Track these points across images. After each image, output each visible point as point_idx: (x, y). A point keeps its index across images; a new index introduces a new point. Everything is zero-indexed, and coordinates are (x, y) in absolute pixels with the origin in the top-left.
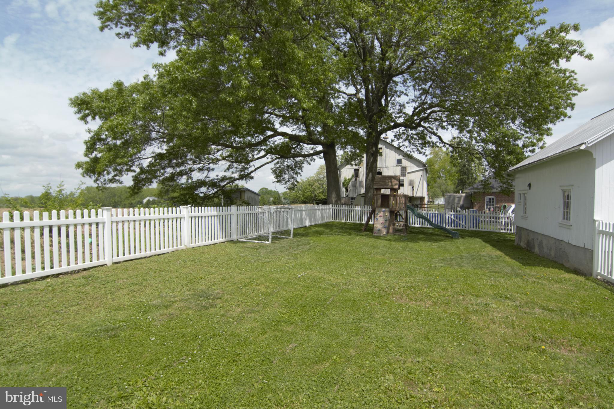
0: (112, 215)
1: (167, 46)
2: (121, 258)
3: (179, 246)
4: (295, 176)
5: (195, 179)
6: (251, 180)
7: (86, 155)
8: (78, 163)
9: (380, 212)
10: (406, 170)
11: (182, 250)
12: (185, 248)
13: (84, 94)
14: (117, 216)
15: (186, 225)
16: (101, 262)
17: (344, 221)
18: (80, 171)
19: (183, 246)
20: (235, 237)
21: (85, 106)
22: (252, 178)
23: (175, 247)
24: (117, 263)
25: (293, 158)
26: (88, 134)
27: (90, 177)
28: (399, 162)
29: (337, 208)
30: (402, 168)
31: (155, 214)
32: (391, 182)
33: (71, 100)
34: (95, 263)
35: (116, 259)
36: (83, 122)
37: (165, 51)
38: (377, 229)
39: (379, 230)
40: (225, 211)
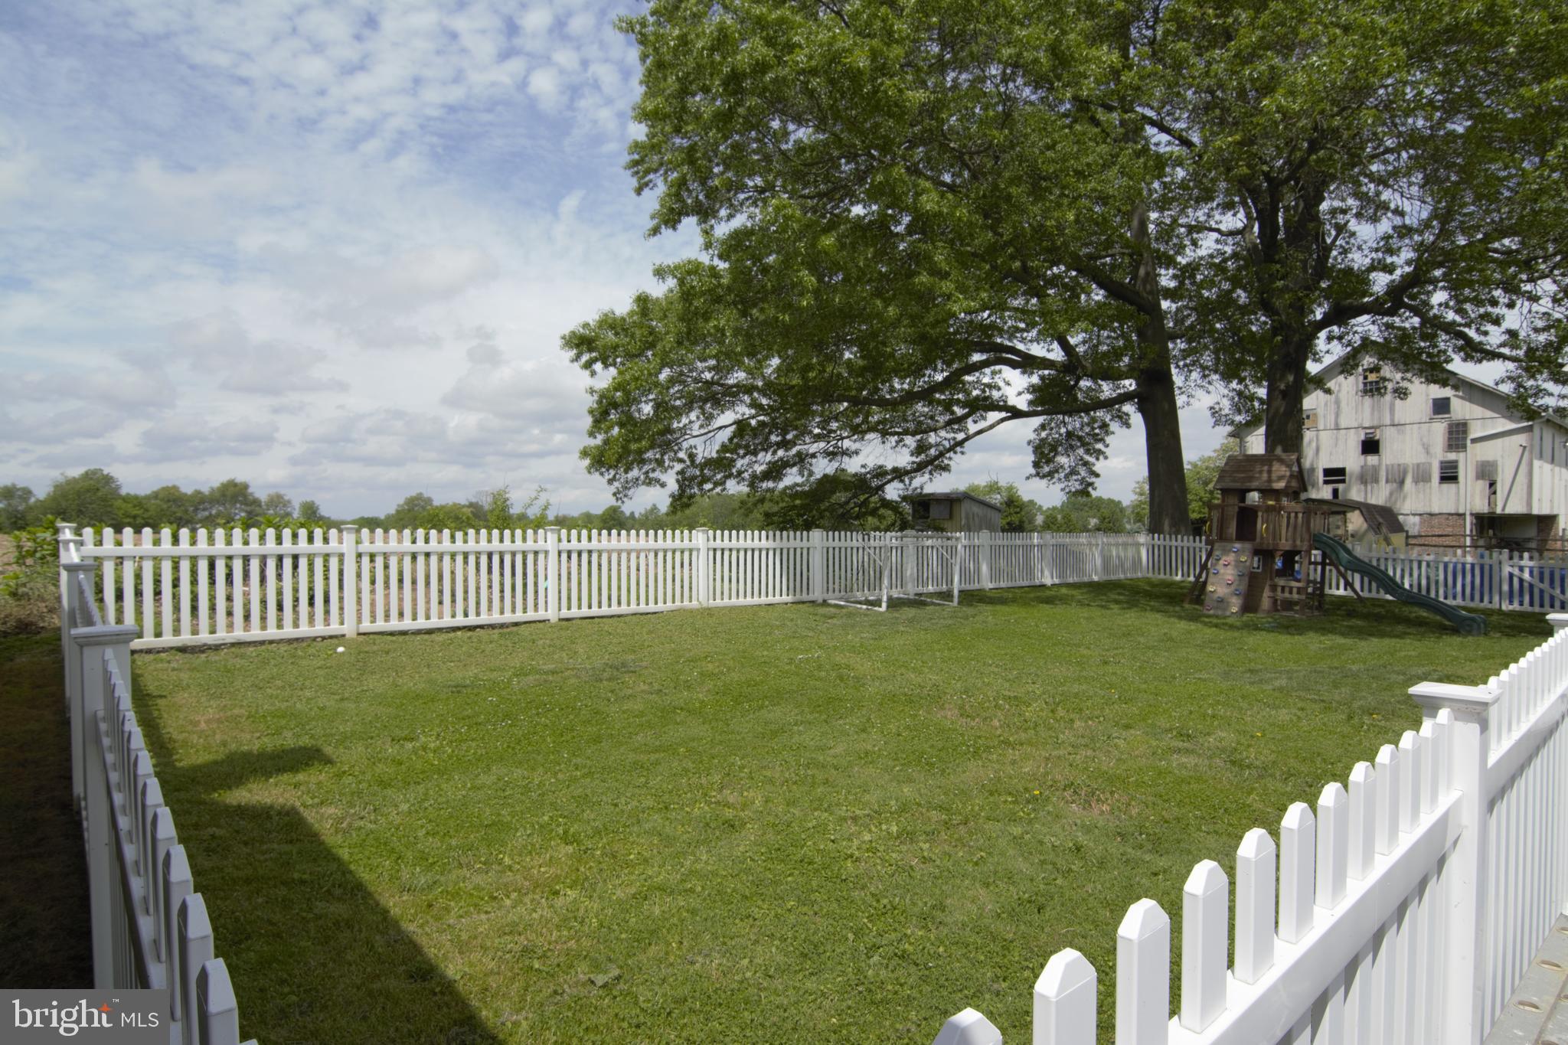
0: (560, 540)
1: (714, 217)
2: (575, 612)
3: (686, 603)
4: (1091, 459)
5: (818, 475)
6: (945, 474)
7: (592, 434)
8: (585, 448)
9: (1226, 552)
10: (1465, 432)
11: (692, 611)
12: (699, 607)
13: (586, 325)
14: (569, 541)
15: (702, 562)
16: (541, 614)
17: (1179, 578)
18: (587, 462)
19: (695, 603)
20: (817, 594)
21: (585, 348)
22: (946, 468)
23: (678, 603)
24: (568, 620)
25: (1087, 413)
26: (589, 395)
27: (602, 474)
28: (1441, 406)
29: (1161, 542)
30: (1450, 426)
31: (638, 541)
32: (1269, 472)
33: (563, 338)
34: (531, 615)
35: (565, 613)
36: (587, 373)
37: (712, 227)
38: (1215, 596)
39: (1221, 601)
40: (793, 540)
